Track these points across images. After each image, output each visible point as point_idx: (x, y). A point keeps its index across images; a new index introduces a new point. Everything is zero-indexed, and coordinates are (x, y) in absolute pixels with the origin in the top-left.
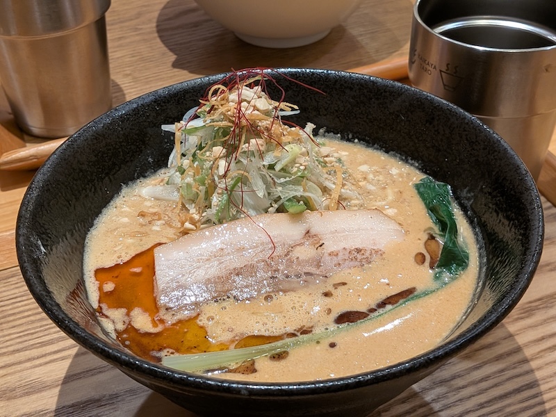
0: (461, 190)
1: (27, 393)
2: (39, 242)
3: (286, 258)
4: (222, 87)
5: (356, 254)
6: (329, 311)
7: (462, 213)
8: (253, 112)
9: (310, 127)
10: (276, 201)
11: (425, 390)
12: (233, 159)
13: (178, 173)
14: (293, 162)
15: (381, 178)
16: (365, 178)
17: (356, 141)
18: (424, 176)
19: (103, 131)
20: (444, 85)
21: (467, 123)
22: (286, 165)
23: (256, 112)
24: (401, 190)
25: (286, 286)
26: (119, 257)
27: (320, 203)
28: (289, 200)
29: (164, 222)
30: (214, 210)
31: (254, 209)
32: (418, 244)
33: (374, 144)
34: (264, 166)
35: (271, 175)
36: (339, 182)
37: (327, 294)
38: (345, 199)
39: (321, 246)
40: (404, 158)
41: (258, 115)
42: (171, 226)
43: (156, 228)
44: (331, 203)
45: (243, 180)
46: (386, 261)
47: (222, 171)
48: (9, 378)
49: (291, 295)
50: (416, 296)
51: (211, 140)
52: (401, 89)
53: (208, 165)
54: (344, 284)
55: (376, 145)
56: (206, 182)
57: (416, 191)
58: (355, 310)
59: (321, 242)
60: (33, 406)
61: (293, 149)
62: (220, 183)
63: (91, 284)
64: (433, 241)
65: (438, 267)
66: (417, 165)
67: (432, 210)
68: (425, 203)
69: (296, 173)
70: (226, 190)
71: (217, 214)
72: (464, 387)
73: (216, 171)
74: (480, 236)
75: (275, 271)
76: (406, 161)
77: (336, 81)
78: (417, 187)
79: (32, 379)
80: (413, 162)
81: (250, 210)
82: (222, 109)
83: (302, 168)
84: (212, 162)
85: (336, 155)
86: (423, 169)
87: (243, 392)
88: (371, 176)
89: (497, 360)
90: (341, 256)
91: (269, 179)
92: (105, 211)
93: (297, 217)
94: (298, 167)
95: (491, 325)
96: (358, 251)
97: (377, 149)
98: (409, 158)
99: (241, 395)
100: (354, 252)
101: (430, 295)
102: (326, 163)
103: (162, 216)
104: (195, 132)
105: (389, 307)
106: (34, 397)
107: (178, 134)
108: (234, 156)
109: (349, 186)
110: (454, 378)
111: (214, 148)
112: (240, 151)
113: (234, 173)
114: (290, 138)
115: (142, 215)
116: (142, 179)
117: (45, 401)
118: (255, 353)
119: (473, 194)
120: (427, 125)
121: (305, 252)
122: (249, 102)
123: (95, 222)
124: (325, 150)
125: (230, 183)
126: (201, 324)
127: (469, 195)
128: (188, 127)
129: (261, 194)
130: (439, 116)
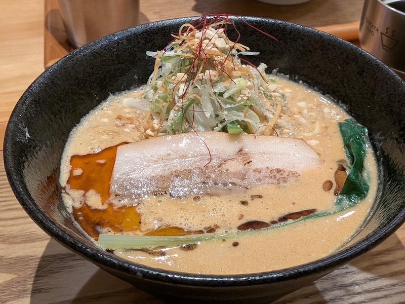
0: (375, 133)
1: (24, 241)
2: (26, 129)
3: (218, 169)
4: (191, 26)
5: (276, 173)
6: (242, 217)
7: (373, 152)
8: (212, 49)
9: (263, 66)
10: (221, 122)
11: (326, 290)
12: (191, 84)
13: (152, 91)
14: (240, 92)
15: (314, 114)
16: (300, 113)
17: (301, 82)
18: (348, 117)
19: (100, 50)
20: (383, 45)
21: (389, 78)
22: (233, 95)
23: (215, 49)
24: (327, 126)
25: (214, 191)
26: (92, 149)
27: (257, 128)
28: (232, 123)
29: (134, 126)
30: (169, 123)
31: (204, 126)
32: (329, 173)
33: (314, 87)
34: (215, 93)
35: (220, 101)
36: (278, 113)
37: (244, 203)
38: (280, 127)
39: (248, 163)
40: (336, 101)
41: (215, 51)
42: (138, 130)
43: (127, 130)
44: (266, 129)
45: (195, 102)
46: (299, 183)
47: (181, 93)
48: (15, 227)
49: (215, 199)
50: (317, 215)
51: (178, 67)
52: (342, 44)
53: (171, 86)
54: (260, 197)
55: (315, 88)
56: (168, 100)
57: (339, 129)
58: (261, 221)
59: (250, 160)
60: (26, 251)
61: (240, 82)
62: (178, 102)
63: (65, 167)
64: (343, 172)
65: (341, 194)
66: (345, 107)
67: (347, 146)
68: (344, 140)
69: (240, 102)
70: (182, 108)
71: (171, 126)
72: (359, 293)
73: (177, 92)
74: (382, 174)
75: (207, 178)
76: (337, 103)
77: (291, 32)
78: (341, 125)
79: (30, 231)
80: (343, 105)
81: (200, 126)
82: (189, 44)
83: (245, 98)
84: (175, 85)
85: (281, 91)
86: (349, 112)
87: (139, 274)
88: (305, 111)
89: (391, 276)
90: (263, 173)
91: (217, 104)
92: (92, 112)
93: (235, 137)
94: (242, 98)
95: (360, 252)
96: (278, 171)
97: (316, 91)
98: (340, 102)
99: (137, 276)
100: (274, 171)
101: (327, 217)
102: (271, 96)
103: (135, 121)
104: (169, 59)
105: (290, 221)
106: (29, 245)
107: (158, 60)
108: (191, 82)
109: (284, 117)
110: (352, 284)
111: (178, 74)
112: (196, 78)
113: (191, 96)
114: (239, 73)
115: (119, 118)
116: (127, 92)
117: (35, 249)
118: (174, 241)
119: (383, 138)
120: (358, 76)
121: (235, 166)
122: (210, 40)
123: (82, 120)
124: (272, 87)
125: (186, 103)
126: (138, 211)
127: (381, 138)
128: (165, 55)
129: (208, 115)
130: (368, 69)
